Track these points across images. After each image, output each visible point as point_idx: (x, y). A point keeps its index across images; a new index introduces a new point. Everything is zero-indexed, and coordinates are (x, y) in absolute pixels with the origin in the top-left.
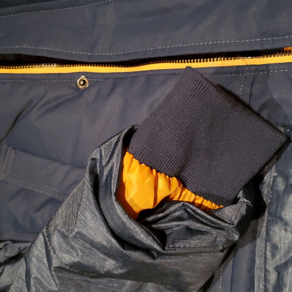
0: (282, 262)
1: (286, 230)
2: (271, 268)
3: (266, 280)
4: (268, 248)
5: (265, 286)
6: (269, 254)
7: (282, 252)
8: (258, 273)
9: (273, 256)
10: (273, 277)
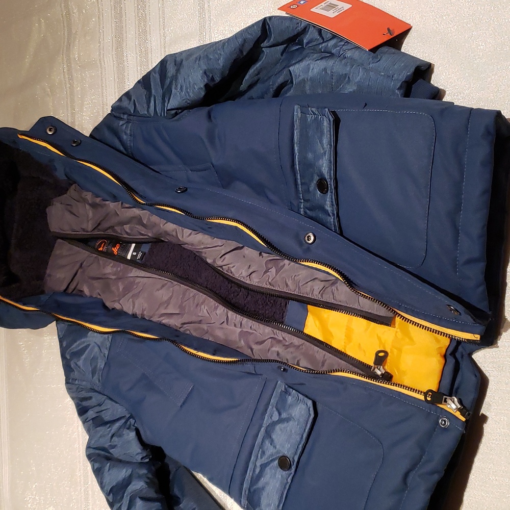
0: (266, 462)
1: (271, 444)
2: (258, 464)
3: (254, 471)
4: (260, 452)
5: (253, 475)
6: (259, 455)
7: (266, 457)
8: (251, 466)
9: (261, 458)
10: (258, 470)
